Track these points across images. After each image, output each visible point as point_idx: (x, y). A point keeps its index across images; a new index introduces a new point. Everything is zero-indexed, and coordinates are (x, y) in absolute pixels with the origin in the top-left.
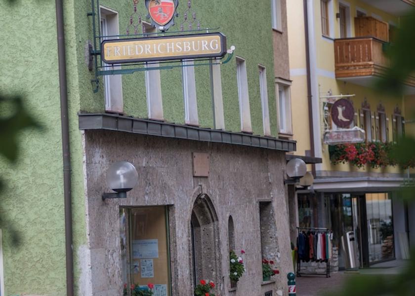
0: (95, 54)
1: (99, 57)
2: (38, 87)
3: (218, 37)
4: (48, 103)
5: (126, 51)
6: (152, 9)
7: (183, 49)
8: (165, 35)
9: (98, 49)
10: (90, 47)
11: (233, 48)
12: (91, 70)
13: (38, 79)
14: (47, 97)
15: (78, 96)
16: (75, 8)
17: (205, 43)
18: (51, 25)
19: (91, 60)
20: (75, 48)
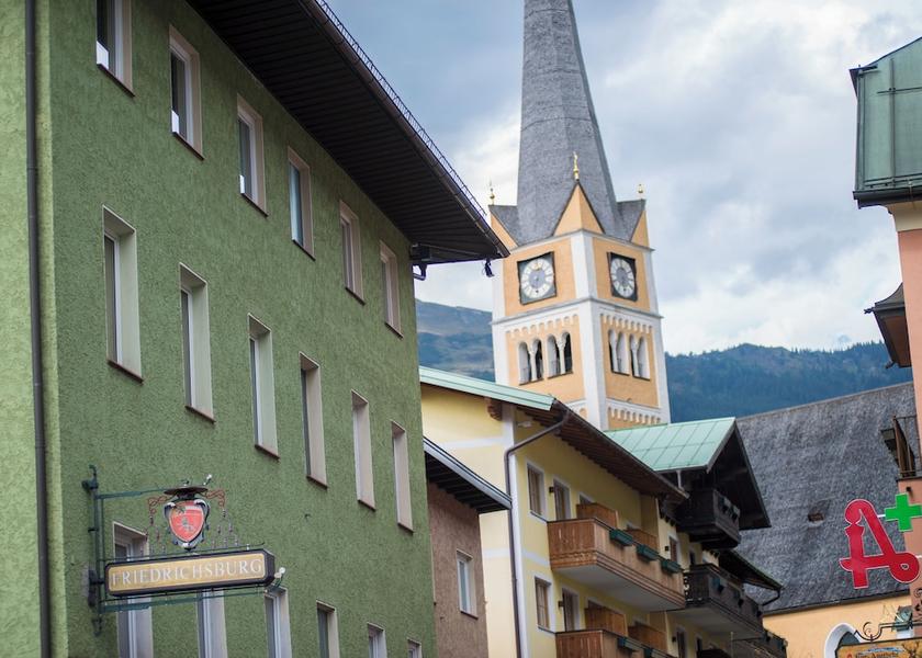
0: (97, 582)
1: (103, 586)
2: (13, 626)
3: (261, 555)
4: (26, 647)
5: (138, 578)
6: (174, 520)
7: (214, 573)
8: (189, 553)
9: (102, 576)
10: (91, 573)
11: (282, 570)
12: (91, 604)
13: (13, 615)
14: (25, 640)
15: (65, 638)
16: (64, 517)
17: (243, 565)
18: (32, 540)
19: (91, 592)
20: (62, 572)
